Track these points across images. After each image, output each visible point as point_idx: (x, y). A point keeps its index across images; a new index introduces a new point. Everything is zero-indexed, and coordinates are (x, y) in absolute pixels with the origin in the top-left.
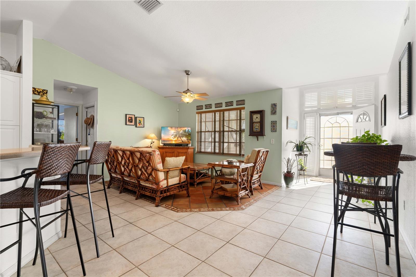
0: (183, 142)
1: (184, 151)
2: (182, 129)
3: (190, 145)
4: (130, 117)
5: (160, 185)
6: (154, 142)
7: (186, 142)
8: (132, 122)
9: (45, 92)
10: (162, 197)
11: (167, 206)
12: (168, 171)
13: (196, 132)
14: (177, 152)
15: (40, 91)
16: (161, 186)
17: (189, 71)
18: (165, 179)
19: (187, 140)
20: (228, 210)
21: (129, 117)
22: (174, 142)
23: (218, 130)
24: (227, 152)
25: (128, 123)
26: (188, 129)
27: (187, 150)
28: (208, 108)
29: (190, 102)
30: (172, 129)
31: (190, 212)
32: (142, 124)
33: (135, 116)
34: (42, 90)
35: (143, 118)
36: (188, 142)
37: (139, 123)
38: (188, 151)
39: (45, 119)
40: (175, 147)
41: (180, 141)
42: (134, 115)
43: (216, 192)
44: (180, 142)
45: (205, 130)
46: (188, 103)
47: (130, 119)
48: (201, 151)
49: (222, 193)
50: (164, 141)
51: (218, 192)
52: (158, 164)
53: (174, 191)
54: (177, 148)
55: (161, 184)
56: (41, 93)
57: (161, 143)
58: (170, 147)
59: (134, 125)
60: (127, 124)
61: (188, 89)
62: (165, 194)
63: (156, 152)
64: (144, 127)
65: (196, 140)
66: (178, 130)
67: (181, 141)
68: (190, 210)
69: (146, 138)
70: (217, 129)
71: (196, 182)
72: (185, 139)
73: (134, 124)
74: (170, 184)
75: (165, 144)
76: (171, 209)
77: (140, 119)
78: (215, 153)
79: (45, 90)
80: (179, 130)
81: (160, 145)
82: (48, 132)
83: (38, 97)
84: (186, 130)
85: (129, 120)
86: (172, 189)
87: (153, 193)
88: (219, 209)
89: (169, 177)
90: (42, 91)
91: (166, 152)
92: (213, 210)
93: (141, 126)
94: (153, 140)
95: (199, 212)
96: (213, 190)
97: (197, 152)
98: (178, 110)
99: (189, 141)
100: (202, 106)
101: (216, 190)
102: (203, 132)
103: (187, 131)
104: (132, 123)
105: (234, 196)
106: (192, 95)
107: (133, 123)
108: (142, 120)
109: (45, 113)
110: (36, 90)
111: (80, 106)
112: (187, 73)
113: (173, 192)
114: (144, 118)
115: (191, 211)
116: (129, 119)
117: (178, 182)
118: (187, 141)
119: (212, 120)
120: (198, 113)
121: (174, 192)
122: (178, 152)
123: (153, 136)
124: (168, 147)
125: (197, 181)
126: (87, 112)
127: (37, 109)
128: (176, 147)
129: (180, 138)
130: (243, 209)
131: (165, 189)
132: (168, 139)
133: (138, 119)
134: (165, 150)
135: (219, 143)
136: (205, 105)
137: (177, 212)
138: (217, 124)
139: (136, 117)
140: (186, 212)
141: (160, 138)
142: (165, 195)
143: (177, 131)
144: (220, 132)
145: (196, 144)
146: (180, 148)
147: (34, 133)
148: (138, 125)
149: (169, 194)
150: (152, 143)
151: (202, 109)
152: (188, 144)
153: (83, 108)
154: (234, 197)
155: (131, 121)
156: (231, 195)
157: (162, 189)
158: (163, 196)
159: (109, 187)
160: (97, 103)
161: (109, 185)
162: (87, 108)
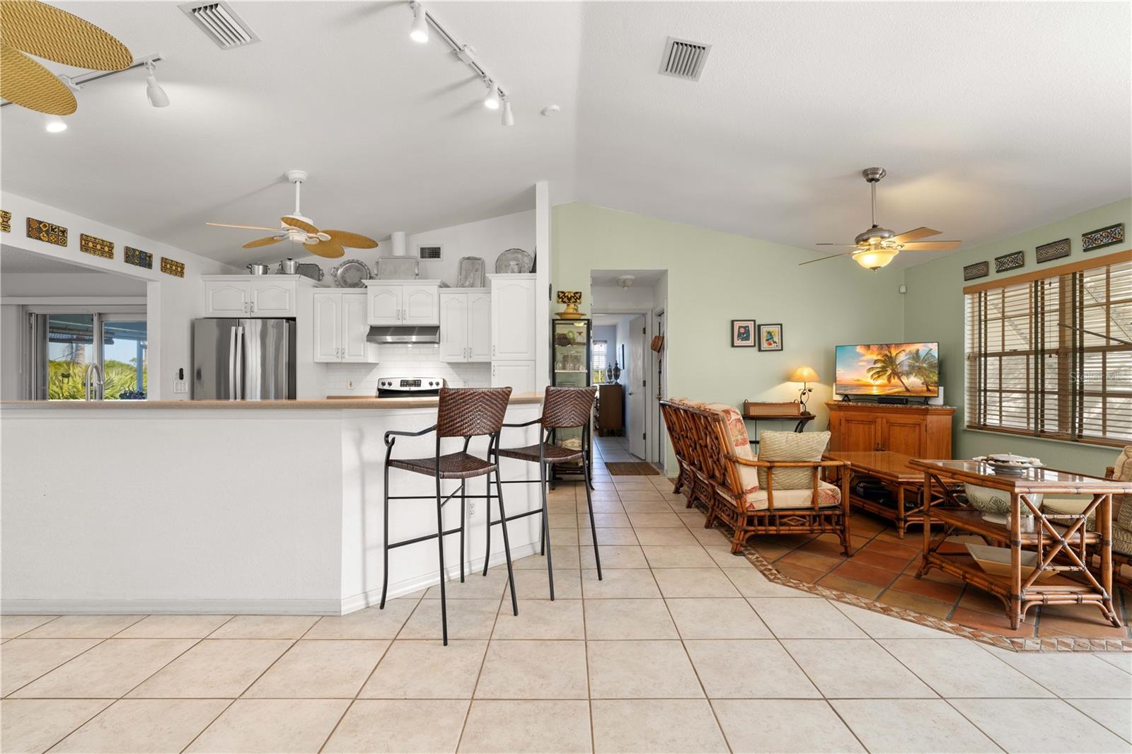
0: (908, 390)
1: (912, 419)
2: (903, 350)
3: (940, 401)
4: (742, 327)
5: (745, 502)
6: (810, 391)
7: (922, 392)
8: (747, 338)
9: (578, 295)
10: (753, 533)
11: (760, 559)
12: (770, 468)
13: (966, 357)
14: (884, 420)
15: (571, 296)
16: (748, 505)
17: (874, 171)
18: (761, 488)
19: (923, 383)
20: (949, 629)
21: (740, 327)
22: (875, 391)
23: (1055, 345)
24: (1100, 434)
25: (737, 342)
26: (927, 349)
27: (921, 417)
28: (1007, 270)
29: (884, 265)
30: (869, 352)
31: (806, 591)
32: (775, 342)
33: (757, 324)
34: (574, 294)
35: (779, 326)
36: (928, 390)
37: (767, 340)
38: (924, 420)
39: (570, 345)
40: (876, 405)
41: (896, 386)
42: (754, 321)
43: (938, 562)
44: (899, 392)
45: (1003, 349)
46: (874, 269)
47: (742, 330)
48: (984, 425)
49: (958, 571)
50: (846, 386)
51: (944, 565)
52: (737, 445)
53: (793, 526)
54: (882, 408)
55: (750, 498)
56: (573, 300)
57: (836, 394)
58: (859, 404)
59: (755, 346)
60: (735, 345)
61: (874, 226)
62: (760, 528)
63: (732, 414)
64: (782, 350)
65: (966, 385)
66: (890, 352)
67: (904, 389)
68: (809, 588)
69: (789, 378)
70: (1052, 342)
71: (906, 521)
72: (918, 380)
73: (753, 344)
74: (778, 504)
75: (846, 396)
76: (762, 568)
77: (771, 329)
78: (1040, 434)
79: (577, 293)
80: (894, 354)
81: (834, 399)
82: (574, 369)
83: (562, 308)
84: (918, 351)
85: (740, 334)
86: (785, 520)
87: (733, 518)
88: (909, 615)
89: (774, 484)
90: (573, 295)
91: (848, 421)
92: (885, 611)
93: (773, 346)
94: (809, 385)
95: (833, 599)
96: (928, 554)
97: (968, 427)
98: (903, 290)
99: (930, 388)
100: (986, 264)
101: (937, 556)
102: (993, 355)
103: (922, 354)
104: (749, 340)
105: (998, 592)
106: (884, 243)
107: (751, 342)
108: (776, 330)
109: (571, 335)
110: (566, 294)
111: (648, 314)
112: (871, 176)
113: (789, 530)
114: (781, 325)
115: (810, 590)
116: (739, 331)
117: (808, 504)
118: (925, 388)
119: (1028, 311)
120: (967, 291)
121: (792, 530)
122: (887, 423)
123: (807, 372)
124: (853, 406)
125: (908, 519)
126: (659, 323)
127: (561, 330)
128: (881, 405)
129: (896, 380)
130: (1018, 648)
131: (763, 513)
132: (858, 380)
133: (764, 330)
134: (846, 412)
135: (1059, 395)
136: (996, 259)
137: (770, 580)
138: (1052, 322)
139: (759, 326)
140: (797, 588)
141: (830, 377)
142: (759, 531)
143: (886, 355)
144: (1060, 352)
145: (966, 397)
146: (896, 411)
147: (556, 371)
148: (765, 345)
149: (776, 531)
150: (804, 394)
151: (986, 275)
152: (927, 398)
153: (654, 315)
154: (999, 595)
155: (744, 335)
156: (986, 584)
157: (753, 513)
158: (754, 531)
159: (677, 491)
160: (667, 303)
161: (678, 486)
162: (660, 315)
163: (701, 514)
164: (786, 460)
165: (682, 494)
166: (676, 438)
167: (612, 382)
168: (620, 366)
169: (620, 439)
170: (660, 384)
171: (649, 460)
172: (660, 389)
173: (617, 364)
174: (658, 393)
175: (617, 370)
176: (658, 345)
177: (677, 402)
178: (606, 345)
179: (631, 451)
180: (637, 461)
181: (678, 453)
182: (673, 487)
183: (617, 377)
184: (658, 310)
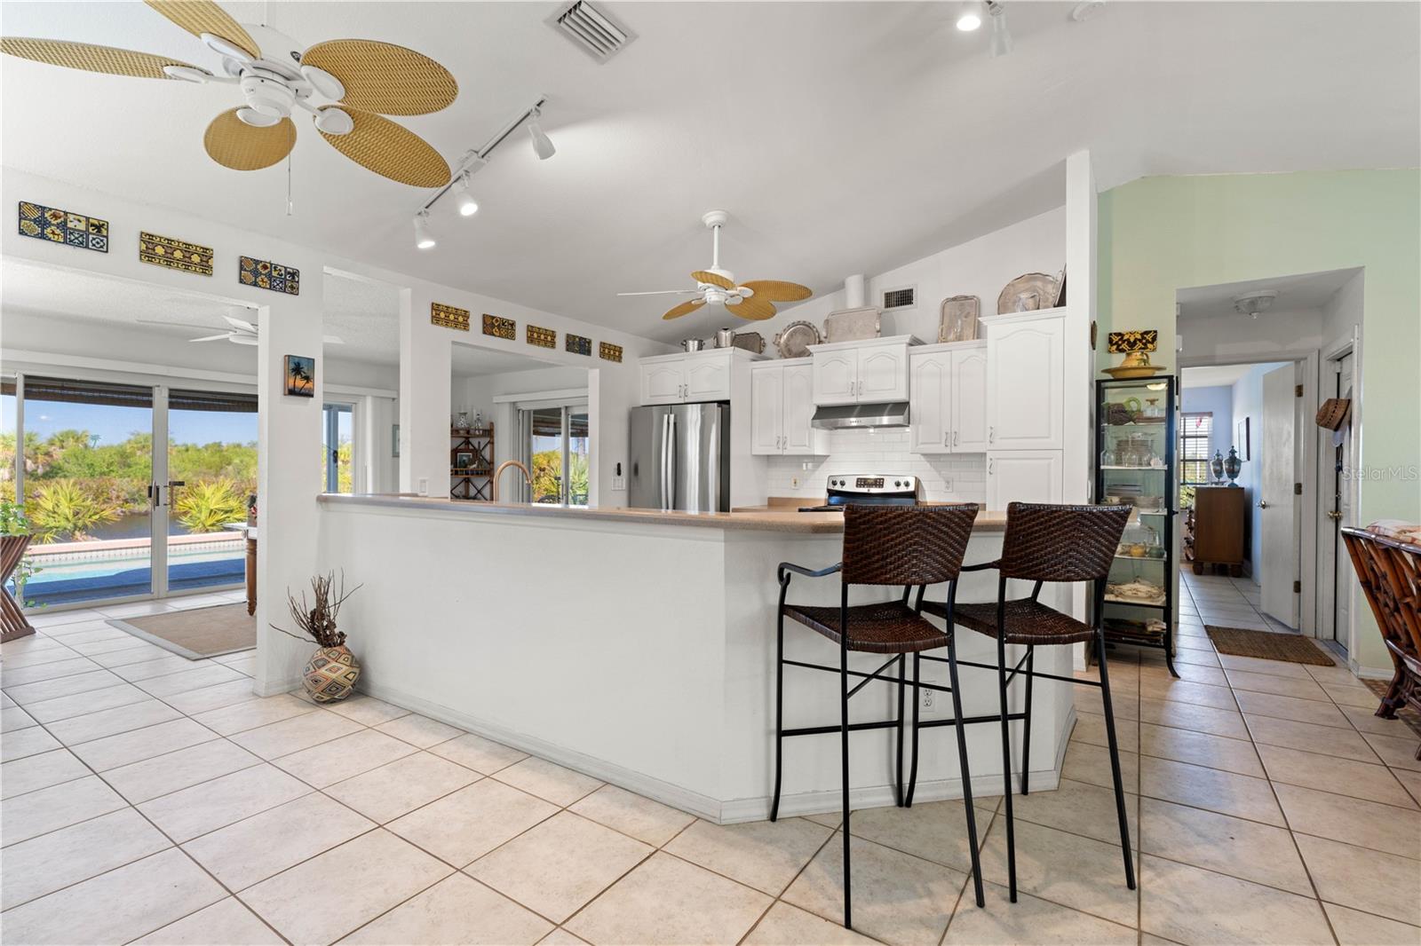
9: (1149, 337)
15: (1136, 340)
34: (1142, 334)
39: (1132, 423)
56: (1139, 345)
79: (1147, 333)
82: (1140, 464)
83: (1118, 360)
90: (1139, 337)
109: (1134, 406)
110: (1125, 338)
111: (1309, 359)
126: (1339, 374)
127: (1113, 397)
147: (1102, 467)
153: (1323, 362)
159: (1387, 712)
160: (1361, 332)
161: (1391, 703)
162: (1339, 360)
165: (1400, 721)
166: (1386, 605)
167: (1223, 483)
168: (1241, 454)
169: (1239, 582)
170: (1337, 491)
171: (1308, 632)
172: (1337, 500)
173: (1233, 452)
174: (1334, 509)
175: (1233, 461)
176: (1336, 416)
178: (1211, 419)
179: (1264, 609)
180: (1279, 630)
181: (1390, 634)
182: (1376, 703)
183: (1233, 473)
184: (1337, 348)
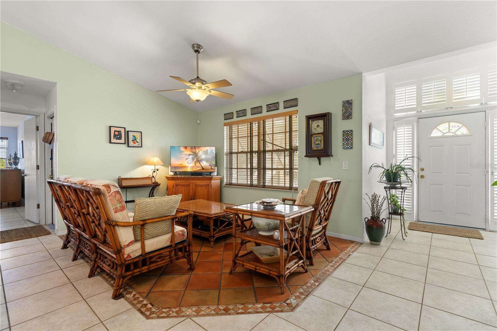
0: (203, 169)
1: (205, 183)
2: (201, 150)
3: (216, 174)
4: (116, 131)
5: (124, 254)
6: (157, 170)
7: (209, 169)
8: (120, 138)
10: (130, 276)
11: (137, 296)
12: (143, 226)
13: (225, 154)
14: (194, 184)
16: (125, 256)
17: (199, 46)
18: (136, 241)
19: (209, 165)
20: (260, 310)
21: (115, 131)
22: (189, 170)
23: (257, 149)
24: (271, 184)
25: (113, 140)
26: (211, 150)
27: (209, 181)
28: (240, 117)
29: (202, 99)
30: (186, 150)
31: (175, 317)
32: (137, 142)
33: (127, 130)
35: (140, 133)
36: (212, 168)
37: (133, 141)
38: (211, 182)
40: (190, 176)
41: (198, 167)
42: (125, 128)
43: (241, 263)
44: (199, 170)
45: (238, 151)
46: (198, 101)
47: (117, 133)
48: (232, 183)
49: (253, 266)
50: (176, 167)
51: (245, 264)
52: (116, 212)
53: (158, 262)
54: (193, 178)
55: (127, 251)
57: (171, 172)
58: (183, 176)
59: (125, 143)
60: (112, 142)
61: (198, 77)
62: (135, 271)
63: (112, 187)
64: (142, 147)
65: (225, 166)
66: (196, 151)
67: (201, 168)
68: (177, 312)
69: (145, 163)
70: (255, 148)
71: (214, 237)
72: (207, 164)
73: (124, 142)
74: (148, 249)
75: (176, 172)
76: (139, 306)
77: (135, 134)
78: (252, 185)
80: (197, 152)
81: (170, 174)
84: (207, 150)
85: (115, 136)
86: (154, 259)
87: (113, 268)
88: (239, 309)
89: (146, 236)
91: (177, 185)
92: (227, 312)
93: (136, 144)
94: (157, 167)
95: (195, 316)
96: (235, 258)
97: (226, 184)
98: (198, 122)
99: (212, 167)
100: (232, 113)
101: (240, 259)
102: (235, 153)
103: (209, 152)
104: (121, 140)
106: (203, 87)
107: (122, 141)
108: (138, 135)
111: (41, 116)
112: (197, 49)
113: (157, 265)
114: (141, 132)
115: (179, 314)
116: (114, 133)
117: (168, 244)
118: (210, 168)
119: (247, 135)
120: (225, 125)
121: (159, 265)
122: (195, 185)
123: (156, 160)
124: (180, 178)
125: (215, 235)
126: (51, 124)
128: (192, 176)
129: (198, 164)
130: (292, 308)
131: (137, 259)
132: (181, 164)
133: (131, 135)
134: (176, 181)
135: (258, 170)
136: (236, 112)
137: (148, 317)
138: (255, 140)
139: (128, 132)
140: (168, 317)
141: (167, 162)
142: (135, 273)
143: (194, 152)
144: (258, 152)
145: (225, 172)
146: (199, 179)
148: (131, 144)
149: (148, 269)
150: (154, 172)
151: (232, 118)
152: (211, 173)
153: (46, 118)
154: (274, 276)
155: (118, 136)
156: (267, 271)
157: (130, 262)
158: (131, 275)
159: (65, 247)
160: (56, 107)
161: (66, 243)
162: (52, 118)
163: (85, 264)
164: (154, 217)
165: (69, 248)
166: (63, 207)
167: (12, 168)
169: (18, 209)
170: (52, 167)
171: (43, 223)
172: (52, 171)
174: (51, 175)
175: (16, 158)
176: (49, 139)
177: (62, 180)
178: (7, 141)
179: (26, 218)
180: (31, 225)
181: (65, 218)
182: (61, 243)
183: (16, 163)
184: (49, 113)
